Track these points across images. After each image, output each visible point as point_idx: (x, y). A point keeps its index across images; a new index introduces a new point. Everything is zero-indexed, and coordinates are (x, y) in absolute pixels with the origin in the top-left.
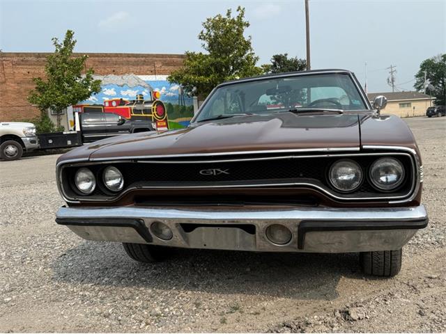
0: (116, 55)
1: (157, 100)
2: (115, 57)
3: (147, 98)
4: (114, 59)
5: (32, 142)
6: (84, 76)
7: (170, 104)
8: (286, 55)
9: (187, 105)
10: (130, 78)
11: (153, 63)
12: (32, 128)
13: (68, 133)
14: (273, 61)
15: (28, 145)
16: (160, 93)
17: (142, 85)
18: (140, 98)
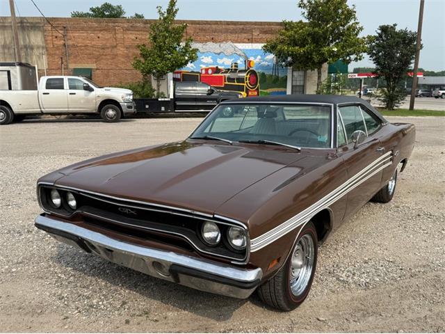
0: (216, 23)
1: (251, 69)
2: (214, 24)
3: (242, 66)
4: (213, 26)
5: (129, 107)
6: (183, 44)
7: (263, 74)
8: (395, 25)
9: (281, 75)
10: (228, 46)
11: (251, 31)
12: (130, 95)
13: (163, 99)
14: (379, 31)
15: (125, 110)
16: (255, 61)
17: (238, 53)
18: (235, 66)
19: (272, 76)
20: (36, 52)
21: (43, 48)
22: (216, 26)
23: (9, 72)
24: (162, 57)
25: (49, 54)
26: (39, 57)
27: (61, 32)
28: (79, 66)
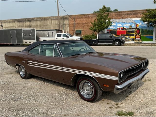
0: (124, 12)
1: (137, 28)
3: (133, 27)
4: (122, 13)
7: (143, 29)
9: (150, 30)
10: (128, 20)
11: (138, 13)
12: (79, 38)
13: (94, 40)
16: (139, 25)
17: (132, 22)
18: (131, 27)
19: (146, 30)
20: (66, 26)
21: (68, 24)
22: (124, 13)
23: (53, 32)
24: (99, 26)
25: (70, 26)
26: (67, 27)
27: (73, 19)
28: (78, 30)
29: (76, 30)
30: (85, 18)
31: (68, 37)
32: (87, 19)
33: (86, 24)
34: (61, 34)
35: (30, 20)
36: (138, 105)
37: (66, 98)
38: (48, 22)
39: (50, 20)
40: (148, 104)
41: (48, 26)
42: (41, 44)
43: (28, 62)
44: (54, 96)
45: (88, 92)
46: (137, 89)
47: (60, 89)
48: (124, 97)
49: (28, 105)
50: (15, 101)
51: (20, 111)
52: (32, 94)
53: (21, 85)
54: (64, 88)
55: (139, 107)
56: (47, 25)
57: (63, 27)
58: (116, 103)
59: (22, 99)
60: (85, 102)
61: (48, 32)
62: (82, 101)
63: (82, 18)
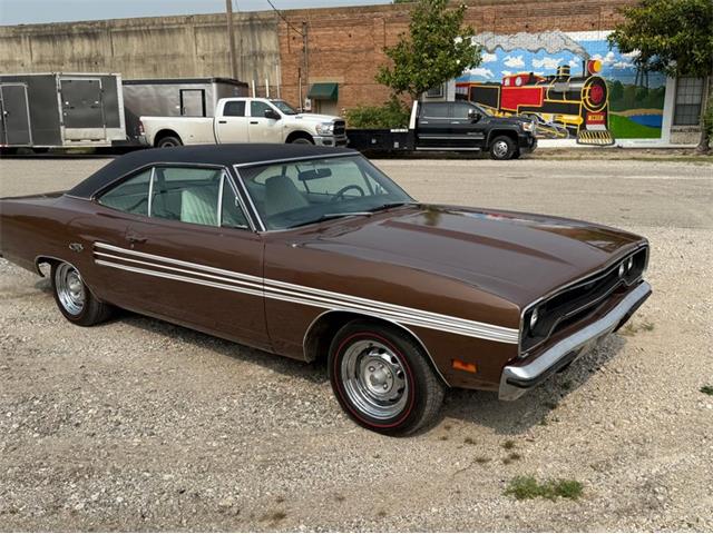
1: (594, 75)
2: (530, 2)
3: (577, 71)
4: (529, 5)
5: (325, 142)
7: (618, 83)
9: (652, 86)
10: (553, 38)
11: (597, 9)
12: (330, 124)
13: (397, 131)
15: (320, 145)
16: (602, 62)
17: (572, 49)
18: (565, 71)
19: (635, 87)
20: (267, 61)
22: (534, 4)
23: (203, 91)
24: (420, 64)
25: (283, 64)
26: (271, 68)
27: (300, 30)
28: (321, 80)
29: (315, 85)
30: (353, 25)
31: (278, 117)
32: (362, 32)
33: (362, 56)
34: (244, 102)
35: (90, 31)
36: (602, 447)
37: (279, 416)
38: (181, 44)
39: (189, 33)
40: (645, 441)
41: (179, 62)
42: (156, 167)
43: (97, 249)
44: (225, 409)
45: (379, 390)
46: (594, 372)
47: (251, 372)
48: (540, 411)
49: (109, 455)
50: (44, 433)
51: (73, 486)
52: (125, 400)
53: (65, 355)
54: (271, 371)
55: (604, 457)
56: (174, 57)
57: (252, 65)
58: (503, 439)
59: (77, 425)
60: (366, 433)
61: (181, 91)
62: (354, 429)
63: (342, 23)
